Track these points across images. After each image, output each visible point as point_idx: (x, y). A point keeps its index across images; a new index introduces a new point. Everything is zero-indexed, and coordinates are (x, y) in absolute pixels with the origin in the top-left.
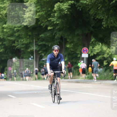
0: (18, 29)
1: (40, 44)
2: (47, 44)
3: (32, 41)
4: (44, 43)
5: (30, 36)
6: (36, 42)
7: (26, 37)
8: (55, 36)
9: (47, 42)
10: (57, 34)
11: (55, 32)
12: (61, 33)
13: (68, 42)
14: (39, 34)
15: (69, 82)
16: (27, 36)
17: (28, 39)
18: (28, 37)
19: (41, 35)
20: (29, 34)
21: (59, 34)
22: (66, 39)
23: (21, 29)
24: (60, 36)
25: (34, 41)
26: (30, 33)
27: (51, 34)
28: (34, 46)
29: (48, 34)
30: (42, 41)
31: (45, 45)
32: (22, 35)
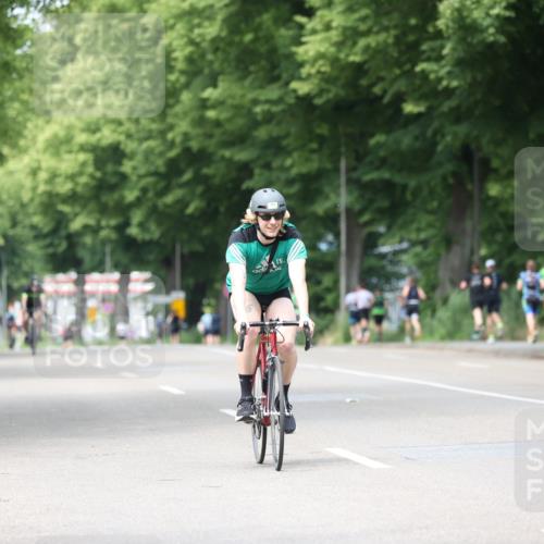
0: (269, 111)
1: (367, 178)
2: (398, 179)
3: (329, 166)
4: (386, 175)
5: (321, 140)
6: (350, 170)
7: (302, 147)
8: (435, 144)
9: (400, 170)
10: (443, 136)
11: (436, 124)
12: (462, 129)
13: (495, 171)
14: (365, 136)
15: (497, 354)
16: (311, 141)
17: (315, 157)
18: (314, 146)
19: (372, 135)
20: (318, 131)
21: (455, 135)
22: (486, 162)
23: (283, 111)
24: (458, 144)
25: (343, 165)
26: (323, 130)
27: (417, 138)
28: (343, 190)
29: (406, 139)
30: (378, 168)
31: (388, 186)
32: (287, 135)
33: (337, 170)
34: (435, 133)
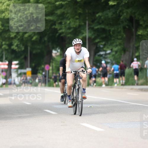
0: (61, 4)
1: (96, 27)
2: (107, 28)
3: (83, 24)
4: (103, 27)
5: (80, 14)
6: (89, 25)
7: (73, 17)
8: (120, 16)
9: (107, 25)
10: (123, 13)
11: (120, 9)
12: (129, 11)
13: (141, 25)
15: (142, 90)
16: (76, 15)
17: (77, 21)
18: (77, 17)
19: (97, 13)
20: (79, 11)
21: (127, 13)
22: (137, 22)
23: (67, 4)
24: (128, 17)
25: (87, 22)
27: (114, 13)
28: (87, 31)
29: (110, 14)
30: (100, 24)
31: (104, 30)
32: (67, 13)
34: (120, 11)
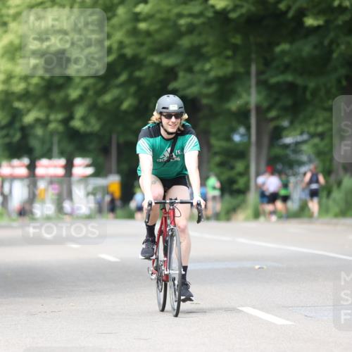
1: (273, 80)
2: (300, 81)
3: (241, 70)
4: (289, 77)
5: (235, 48)
6: (259, 73)
7: (219, 54)
8: (331, 52)
9: (302, 74)
10: (338, 45)
11: (332, 35)
14: (271, 45)
16: (226, 49)
17: (230, 62)
18: (229, 53)
19: (278, 44)
21: (348, 44)
23: (204, 24)
25: (253, 69)
26: (237, 40)
27: (315, 47)
28: (253, 90)
29: (306, 48)
30: (283, 72)
31: (292, 87)
32: (206, 44)
33: (248, 73)
34: (332, 42)
